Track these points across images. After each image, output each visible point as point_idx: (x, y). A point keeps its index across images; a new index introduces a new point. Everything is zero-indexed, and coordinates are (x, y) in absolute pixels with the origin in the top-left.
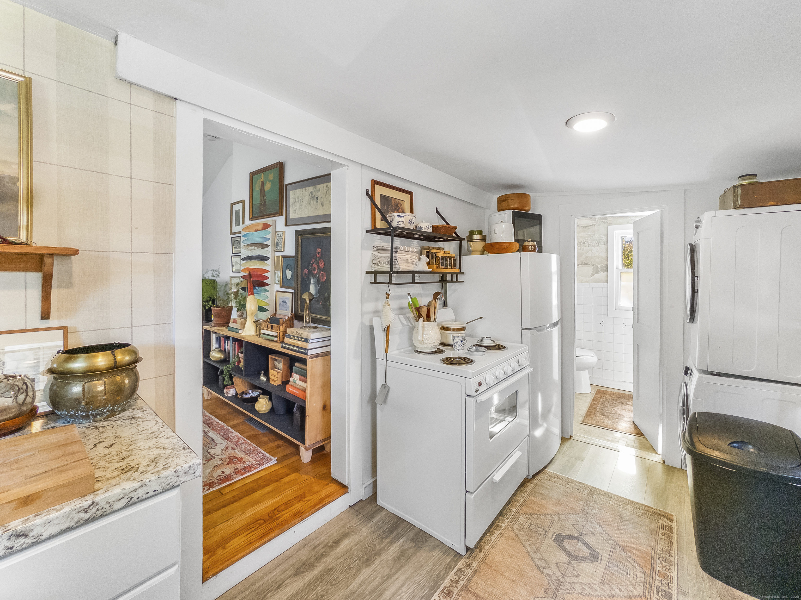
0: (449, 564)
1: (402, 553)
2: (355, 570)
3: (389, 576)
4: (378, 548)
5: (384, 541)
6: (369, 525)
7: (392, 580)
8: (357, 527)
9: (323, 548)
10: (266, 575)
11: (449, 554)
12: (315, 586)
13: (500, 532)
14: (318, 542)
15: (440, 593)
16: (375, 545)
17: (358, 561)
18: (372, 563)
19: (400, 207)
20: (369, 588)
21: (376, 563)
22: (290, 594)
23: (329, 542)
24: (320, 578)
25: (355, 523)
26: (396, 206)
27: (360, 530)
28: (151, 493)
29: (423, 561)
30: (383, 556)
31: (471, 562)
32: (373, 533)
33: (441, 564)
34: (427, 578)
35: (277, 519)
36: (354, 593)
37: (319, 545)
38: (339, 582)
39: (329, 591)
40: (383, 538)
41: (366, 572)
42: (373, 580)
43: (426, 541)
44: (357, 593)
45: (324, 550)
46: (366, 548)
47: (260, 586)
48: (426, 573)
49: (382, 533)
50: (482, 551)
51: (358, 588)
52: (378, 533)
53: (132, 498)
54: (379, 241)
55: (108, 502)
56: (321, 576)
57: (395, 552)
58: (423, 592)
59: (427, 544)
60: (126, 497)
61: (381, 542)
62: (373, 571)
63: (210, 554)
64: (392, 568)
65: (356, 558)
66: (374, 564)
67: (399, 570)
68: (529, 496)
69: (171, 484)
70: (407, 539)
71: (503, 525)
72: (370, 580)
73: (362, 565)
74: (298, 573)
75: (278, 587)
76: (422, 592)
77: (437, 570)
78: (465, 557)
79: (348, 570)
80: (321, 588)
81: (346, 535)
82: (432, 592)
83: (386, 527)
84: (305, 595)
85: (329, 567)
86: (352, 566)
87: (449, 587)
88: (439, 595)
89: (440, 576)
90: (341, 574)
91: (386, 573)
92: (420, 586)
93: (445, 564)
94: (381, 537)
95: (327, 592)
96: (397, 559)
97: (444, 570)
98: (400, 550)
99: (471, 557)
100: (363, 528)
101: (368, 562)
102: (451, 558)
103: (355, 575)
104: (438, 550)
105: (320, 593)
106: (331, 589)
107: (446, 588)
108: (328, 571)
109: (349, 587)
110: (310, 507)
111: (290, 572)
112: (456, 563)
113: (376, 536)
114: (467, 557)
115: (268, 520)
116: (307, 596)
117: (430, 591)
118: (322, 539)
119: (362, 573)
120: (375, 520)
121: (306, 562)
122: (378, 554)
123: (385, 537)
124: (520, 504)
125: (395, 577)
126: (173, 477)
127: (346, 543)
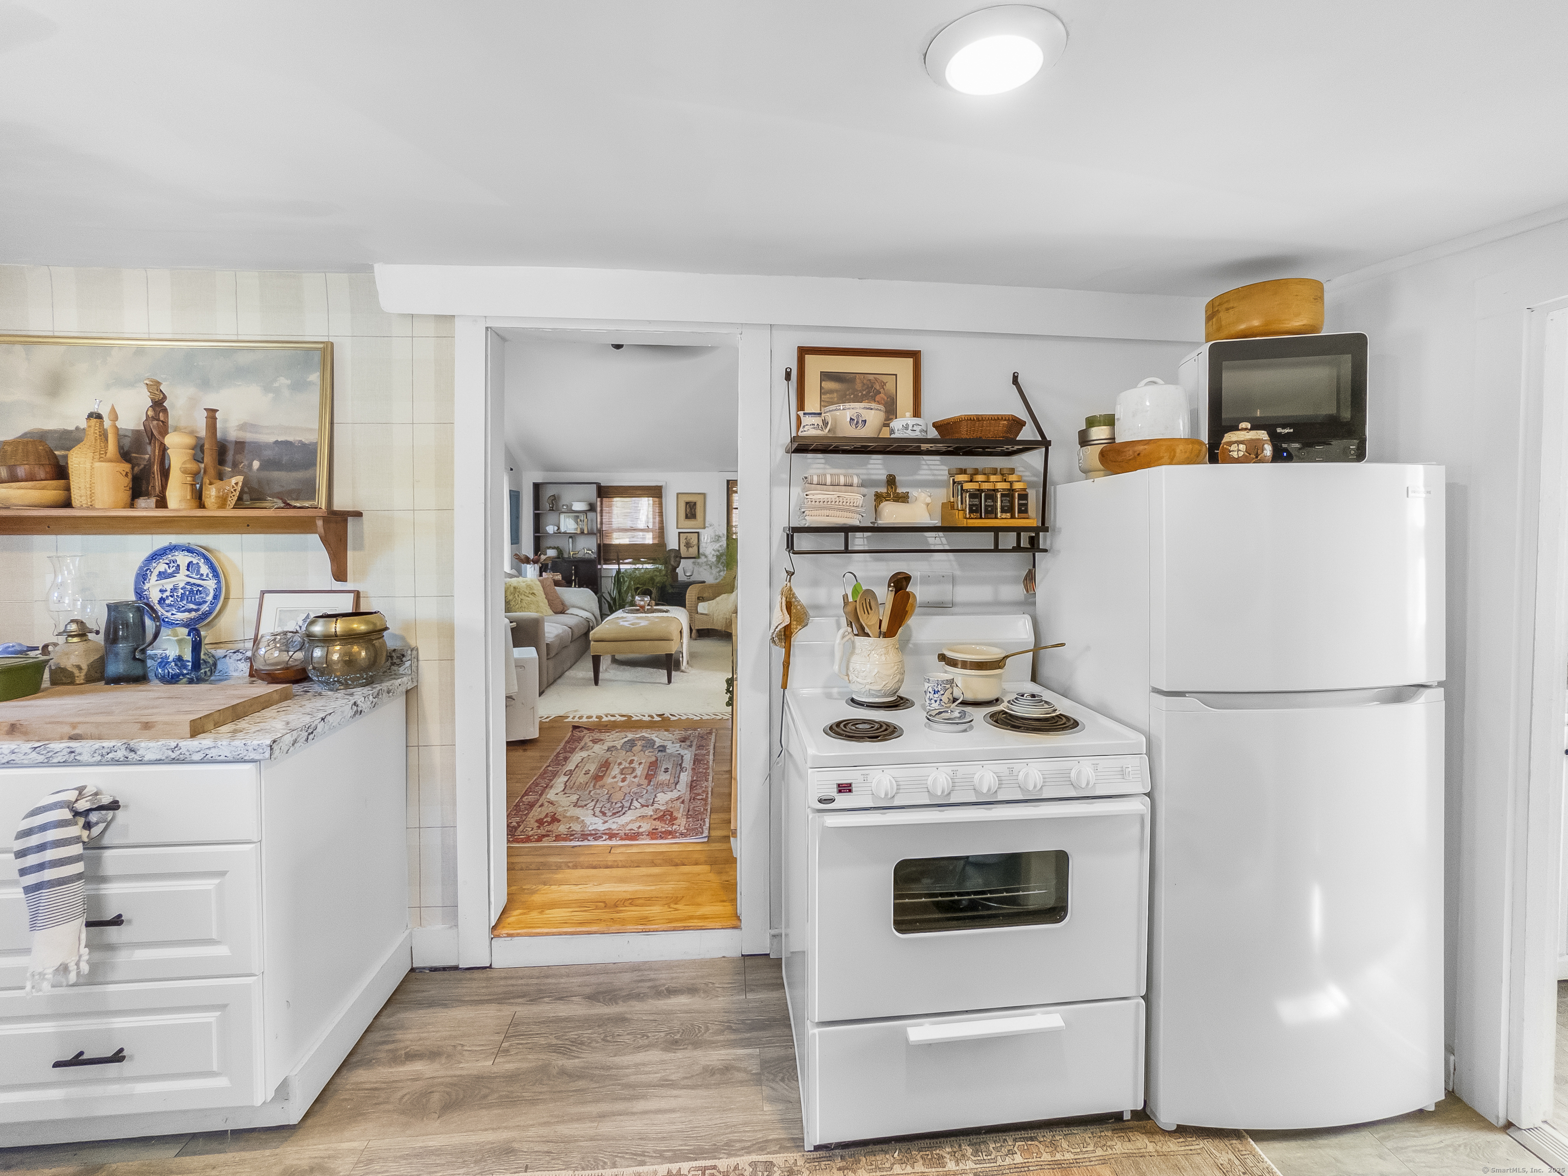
0: (767, 1141)
1: (727, 1069)
2: (646, 1042)
3: (671, 1084)
4: (707, 1037)
5: (725, 1033)
6: (735, 998)
7: (669, 1093)
8: (717, 989)
9: (649, 987)
10: (568, 976)
11: (786, 1128)
12: (590, 1026)
13: (927, 1170)
14: (652, 976)
15: (698, 1169)
16: (707, 1029)
17: (662, 1034)
18: (675, 1051)
19: (882, 390)
20: (633, 1078)
21: (679, 1055)
22: (560, 1014)
23: (664, 985)
24: (602, 1021)
25: (721, 983)
26: (867, 388)
27: (717, 996)
28: (223, 758)
29: (738, 1105)
30: (698, 1053)
31: (803, 1170)
32: (726, 1012)
33: (756, 1131)
34: (711, 1132)
35: (621, 912)
36: (612, 1068)
37: (650, 980)
38: (614, 1042)
39: (594, 1044)
40: (729, 1028)
41: (655, 1055)
42: (649, 1073)
43: (783, 1080)
44: (614, 1072)
45: (647, 990)
46: (692, 1025)
47: (550, 984)
48: (720, 1123)
49: (738, 1020)
50: (846, 1171)
51: (622, 1068)
52: (732, 1017)
53: (207, 755)
54: (822, 466)
55: (188, 751)
56: (608, 1019)
57: (718, 1060)
58: (681, 1145)
59: (773, 1085)
60: (202, 752)
61: (721, 1032)
62: (663, 1062)
63: (525, 911)
64: (687, 1078)
65: (666, 1029)
66: (675, 1053)
67: (692, 1089)
68: (1104, 1161)
69: (240, 755)
70: (760, 1055)
71: (951, 1166)
72: (646, 1069)
73: (661, 1044)
74: (593, 998)
75: (561, 999)
76: (680, 1143)
77: (739, 1134)
78: (805, 1153)
79: (639, 1036)
80: (591, 1034)
81: (692, 990)
82: (692, 1156)
83: (753, 1016)
84: (571, 1027)
85: (628, 1016)
86: (649, 1035)
87: (720, 1172)
88: (693, 1169)
89: (733, 1146)
90: (628, 1034)
91: (673, 1077)
92: (690, 1133)
93: (763, 1137)
94: (729, 1024)
95: (590, 1043)
96: (710, 1071)
97: (749, 1144)
98: (728, 1062)
99: (816, 1164)
100: (724, 996)
101: (673, 1044)
102: (782, 1136)
103: (639, 1049)
104: (780, 1108)
105: (584, 1037)
106: (598, 1042)
107: (714, 1169)
108: (621, 1020)
109: (617, 1057)
110: (668, 919)
111: (588, 990)
112: (783, 1149)
113: (725, 1019)
114: (809, 1157)
115: (610, 908)
116: (571, 1030)
117: (690, 1151)
118: (661, 976)
119: (648, 1053)
120: (750, 996)
121: (615, 990)
122: (697, 1045)
123: (734, 1030)
124: (1053, 1159)
125: (675, 1092)
126: (242, 749)
127: (682, 1001)
